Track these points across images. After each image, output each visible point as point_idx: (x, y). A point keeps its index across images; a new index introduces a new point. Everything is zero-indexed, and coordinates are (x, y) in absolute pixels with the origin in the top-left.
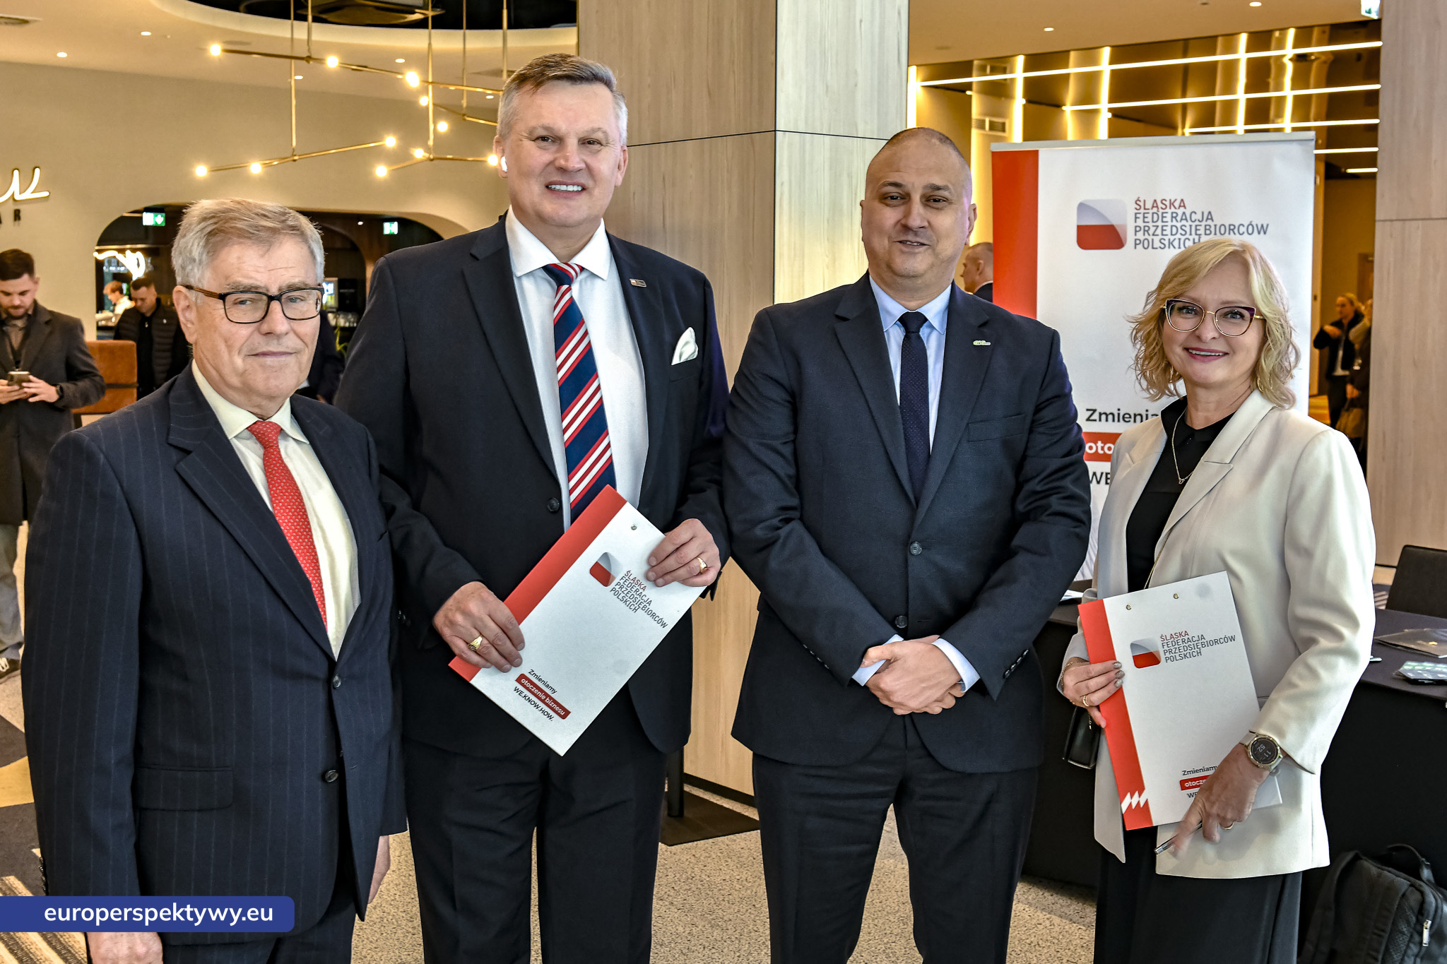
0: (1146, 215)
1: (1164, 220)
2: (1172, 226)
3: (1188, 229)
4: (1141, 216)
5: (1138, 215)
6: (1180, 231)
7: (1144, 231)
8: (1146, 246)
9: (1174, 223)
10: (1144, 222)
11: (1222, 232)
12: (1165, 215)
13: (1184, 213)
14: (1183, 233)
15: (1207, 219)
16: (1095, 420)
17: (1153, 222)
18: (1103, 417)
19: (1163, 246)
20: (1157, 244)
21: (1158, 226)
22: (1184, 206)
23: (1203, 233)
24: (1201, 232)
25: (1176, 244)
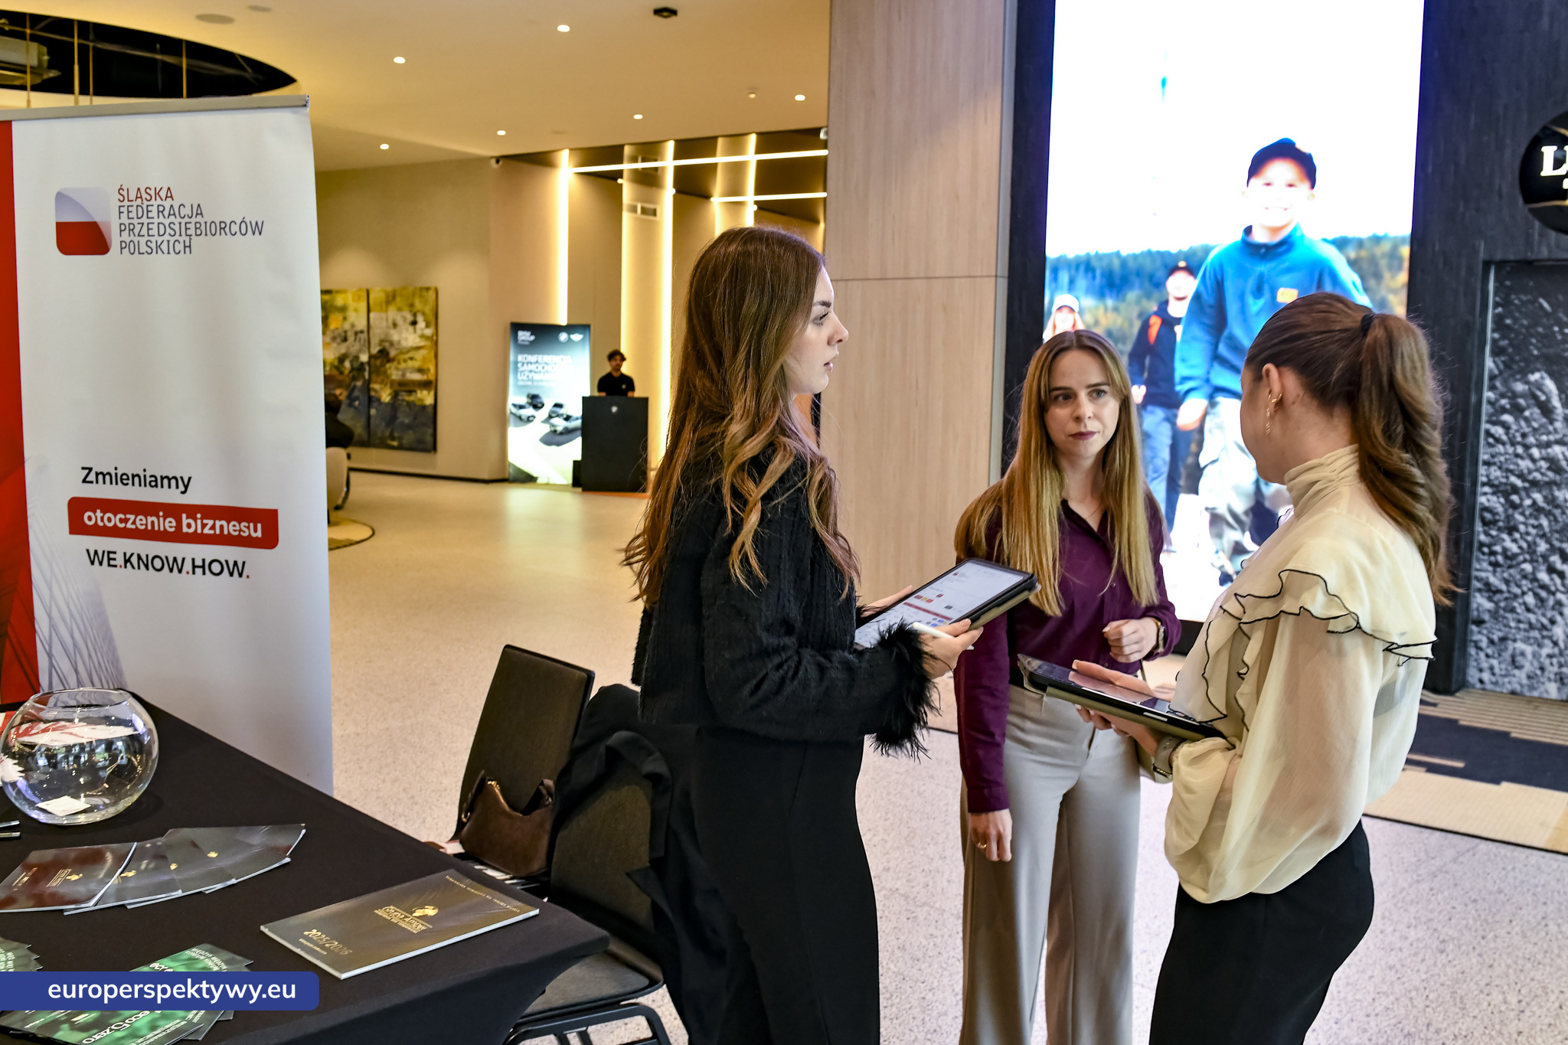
1: (150, 215)
2: (159, 224)
3: (177, 227)
4: (125, 210)
5: (122, 209)
6: (168, 230)
7: (130, 230)
8: (132, 251)
9: (161, 219)
10: (129, 218)
11: (213, 232)
12: (150, 208)
13: (172, 206)
14: (173, 233)
15: (197, 214)
16: (92, 482)
17: (138, 218)
18: (100, 477)
19: (149, 250)
20: (143, 248)
21: (143, 224)
22: (171, 197)
23: (194, 234)
24: (191, 232)
25: (164, 247)
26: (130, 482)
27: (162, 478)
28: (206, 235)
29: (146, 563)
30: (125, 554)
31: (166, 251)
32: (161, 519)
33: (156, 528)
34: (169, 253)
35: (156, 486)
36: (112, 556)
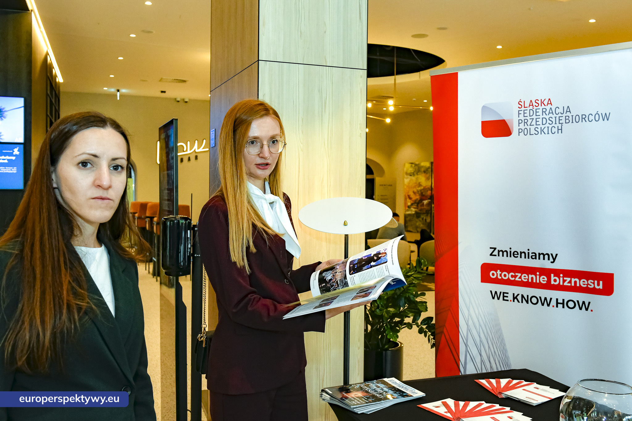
0: (525, 112)
1: (538, 114)
2: (543, 118)
3: (553, 120)
4: (522, 112)
5: (520, 112)
6: (548, 121)
7: (525, 122)
8: (526, 134)
9: (544, 116)
10: (524, 117)
11: (577, 120)
12: (537, 111)
13: (551, 108)
15: (567, 112)
16: (496, 255)
17: (530, 116)
18: (501, 253)
19: (537, 133)
20: (533, 132)
21: (533, 119)
22: (551, 104)
23: (564, 122)
24: (563, 121)
25: (546, 130)
26: (519, 256)
27: (539, 254)
28: (572, 122)
29: (527, 300)
30: (514, 294)
31: (546, 132)
32: (538, 277)
33: (534, 281)
34: (548, 133)
35: (536, 258)
36: (505, 295)
